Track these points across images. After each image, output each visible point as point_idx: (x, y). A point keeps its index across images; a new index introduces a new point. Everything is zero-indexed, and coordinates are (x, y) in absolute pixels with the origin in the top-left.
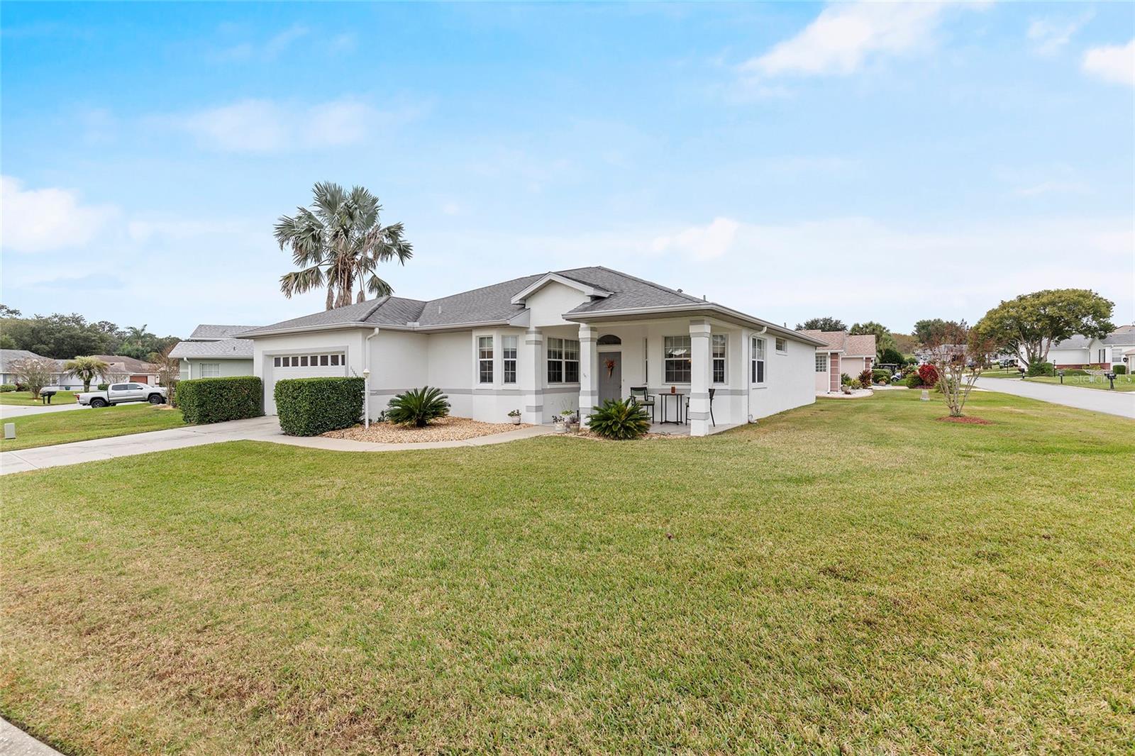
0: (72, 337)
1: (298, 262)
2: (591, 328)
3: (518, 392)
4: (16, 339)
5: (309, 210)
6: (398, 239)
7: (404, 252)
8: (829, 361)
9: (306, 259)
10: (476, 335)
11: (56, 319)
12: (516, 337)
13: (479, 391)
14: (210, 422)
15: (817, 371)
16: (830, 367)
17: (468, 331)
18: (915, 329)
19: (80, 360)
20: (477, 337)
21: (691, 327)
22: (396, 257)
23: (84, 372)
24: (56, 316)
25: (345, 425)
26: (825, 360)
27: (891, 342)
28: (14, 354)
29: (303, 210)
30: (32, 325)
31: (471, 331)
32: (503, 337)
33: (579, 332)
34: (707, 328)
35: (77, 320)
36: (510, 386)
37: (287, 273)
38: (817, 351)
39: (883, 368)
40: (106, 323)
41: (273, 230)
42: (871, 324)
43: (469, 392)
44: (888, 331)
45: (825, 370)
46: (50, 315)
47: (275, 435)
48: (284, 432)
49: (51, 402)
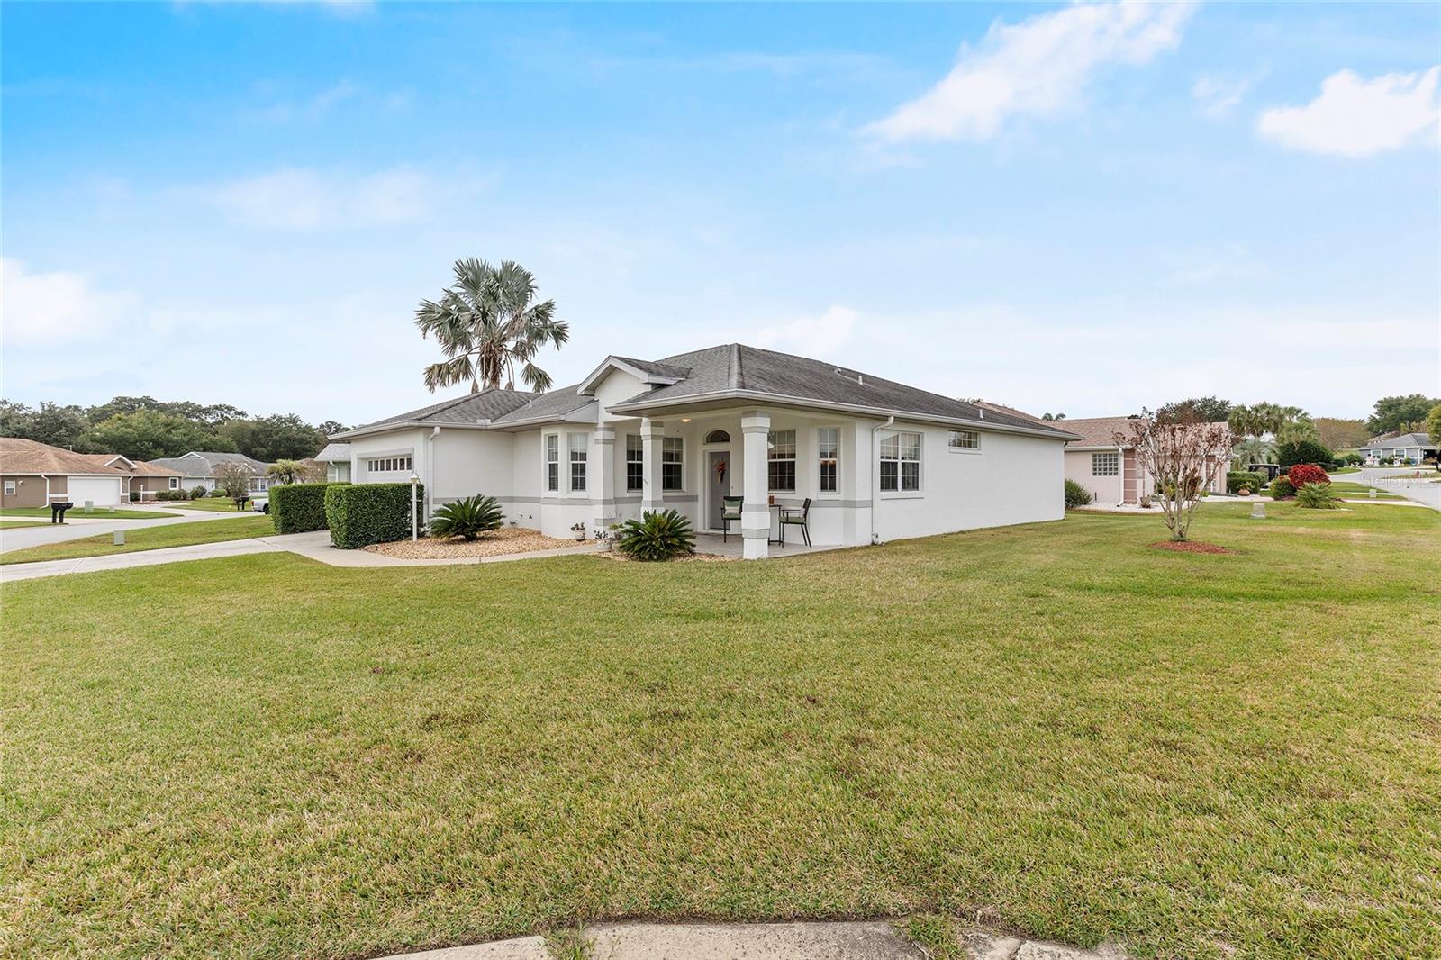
0: (288, 439)
1: (446, 351)
2: (652, 423)
3: (587, 502)
4: (238, 442)
5: (455, 290)
6: (548, 319)
7: (560, 334)
8: (1121, 460)
9: (454, 347)
10: (545, 432)
11: (275, 420)
12: (587, 435)
13: (549, 501)
14: (294, 532)
15: (1095, 474)
16: (1123, 471)
17: (535, 429)
18: (1376, 410)
19: (282, 464)
20: (545, 435)
21: (743, 419)
22: (551, 341)
23: (284, 476)
24: (275, 417)
25: (395, 538)
26: (1116, 460)
27: (1308, 432)
28: (228, 457)
29: (449, 292)
30: (253, 427)
31: (540, 429)
32: (570, 436)
33: (642, 429)
34: (764, 422)
35: (294, 420)
36: (578, 494)
37: (430, 365)
38: (1068, 448)
39: (1255, 471)
40: (333, 423)
41: (414, 317)
42: (1264, 406)
43: (537, 500)
44: (1305, 414)
45: (1116, 474)
46: (269, 416)
47: (324, 547)
48: (333, 544)
49: (245, 509)
